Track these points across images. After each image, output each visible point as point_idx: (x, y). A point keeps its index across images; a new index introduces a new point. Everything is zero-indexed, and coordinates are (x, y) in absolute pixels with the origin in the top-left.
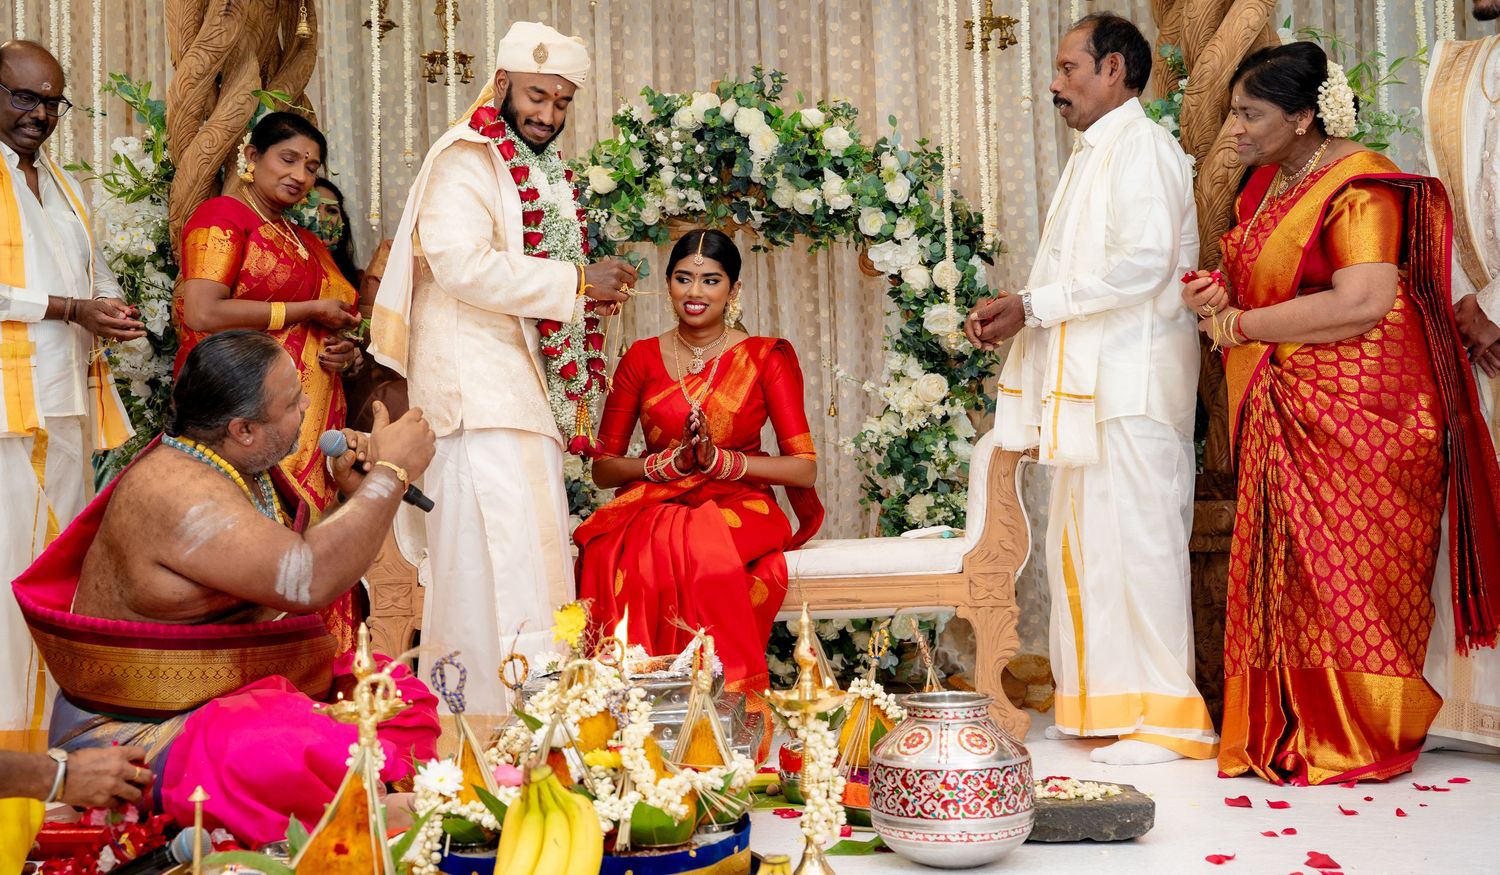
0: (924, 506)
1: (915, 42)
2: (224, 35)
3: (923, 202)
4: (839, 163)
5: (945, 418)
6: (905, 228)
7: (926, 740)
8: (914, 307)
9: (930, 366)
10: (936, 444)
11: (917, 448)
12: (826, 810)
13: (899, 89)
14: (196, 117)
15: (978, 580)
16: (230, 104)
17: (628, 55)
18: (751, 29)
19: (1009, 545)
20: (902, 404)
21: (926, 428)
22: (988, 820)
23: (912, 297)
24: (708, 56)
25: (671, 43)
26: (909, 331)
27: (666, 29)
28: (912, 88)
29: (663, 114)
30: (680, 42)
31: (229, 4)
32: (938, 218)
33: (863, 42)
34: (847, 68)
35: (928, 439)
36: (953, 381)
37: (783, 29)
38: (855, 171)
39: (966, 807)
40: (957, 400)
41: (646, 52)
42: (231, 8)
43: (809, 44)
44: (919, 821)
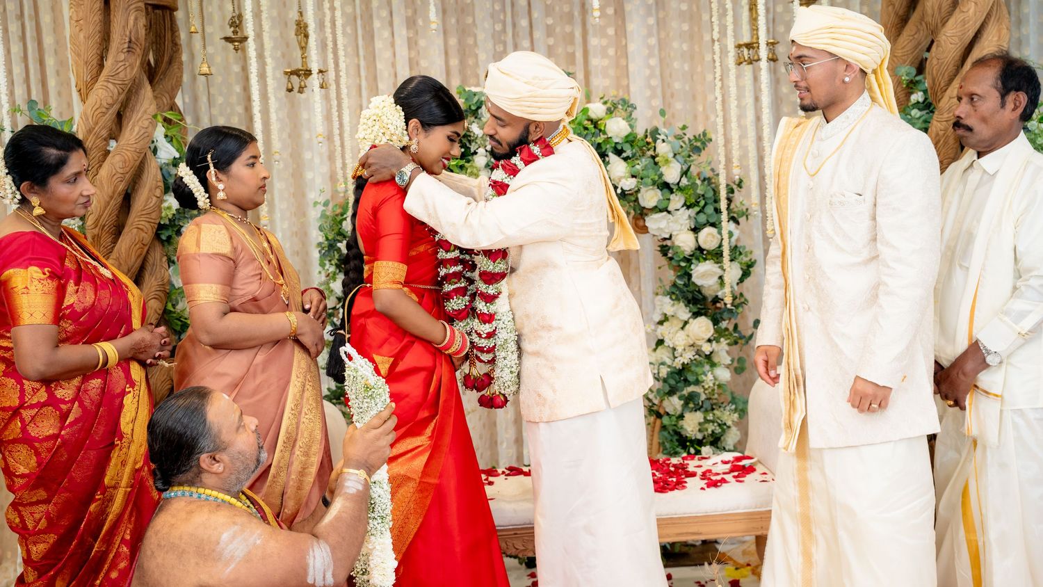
0: (696, 422)
1: (658, 33)
2: (128, 68)
3: (691, 181)
4: (619, 147)
5: (711, 353)
6: (677, 201)
8: (683, 264)
9: (695, 310)
10: (706, 375)
11: (691, 378)
13: (648, 72)
14: (105, 139)
16: (137, 129)
17: (422, 43)
18: (524, 23)
20: (677, 343)
21: (695, 360)
23: (682, 257)
24: (490, 45)
25: (457, 31)
26: (680, 282)
27: (453, 21)
28: (658, 72)
29: (473, 108)
30: (465, 32)
31: (130, 42)
32: (702, 193)
33: (616, 31)
34: (604, 54)
35: (698, 370)
36: (716, 322)
37: (550, 21)
38: (634, 155)
40: (722, 339)
41: (439, 41)
42: (132, 45)
43: (572, 35)
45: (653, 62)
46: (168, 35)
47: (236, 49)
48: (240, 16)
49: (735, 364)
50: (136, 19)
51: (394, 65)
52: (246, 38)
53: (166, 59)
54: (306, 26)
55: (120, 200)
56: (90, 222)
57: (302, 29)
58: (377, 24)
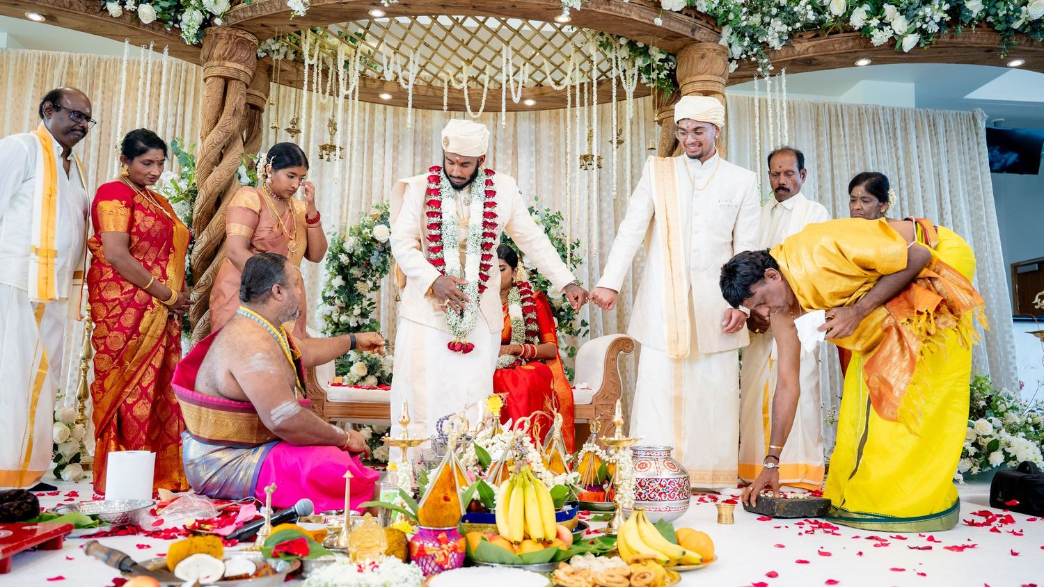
1: (536, 166)
7: (649, 465)
12: (628, 492)
15: (600, 407)
16: (231, 158)
19: (613, 392)
22: (678, 501)
27: (420, 148)
28: (535, 186)
39: (669, 495)
44: (647, 502)
45: (533, 181)
46: (256, 123)
47: (292, 137)
48: (298, 119)
49: (569, 351)
50: (240, 99)
51: (383, 169)
52: (299, 131)
53: (253, 135)
54: (335, 124)
55: (215, 198)
56: (196, 209)
57: (332, 125)
58: (376, 145)
